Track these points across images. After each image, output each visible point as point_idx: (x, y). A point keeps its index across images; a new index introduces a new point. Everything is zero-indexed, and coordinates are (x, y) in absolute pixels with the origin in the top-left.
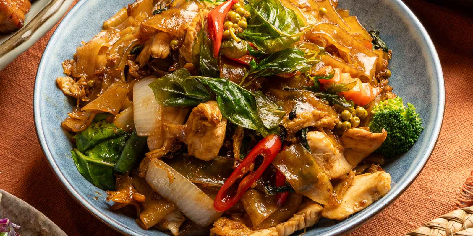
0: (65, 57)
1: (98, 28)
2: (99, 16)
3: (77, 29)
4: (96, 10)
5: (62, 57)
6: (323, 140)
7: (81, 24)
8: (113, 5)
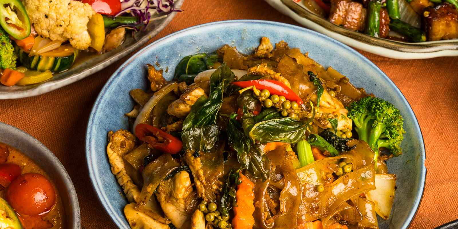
0: (289, 42)
1: (326, 65)
2: (336, 62)
3: (316, 46)
4: (338, 57)
5: (288, 40)
6: (182, 184)
7: (322, 49)
8: (348, 71)
